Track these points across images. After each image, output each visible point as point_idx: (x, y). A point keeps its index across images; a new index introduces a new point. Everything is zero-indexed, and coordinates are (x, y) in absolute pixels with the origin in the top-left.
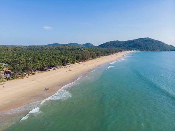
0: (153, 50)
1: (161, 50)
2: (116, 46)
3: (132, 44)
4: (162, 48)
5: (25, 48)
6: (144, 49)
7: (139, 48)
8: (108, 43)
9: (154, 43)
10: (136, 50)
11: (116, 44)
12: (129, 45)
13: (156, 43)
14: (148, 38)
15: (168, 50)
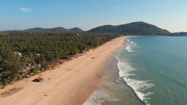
0: (149, 35)
1: (156, 35)
2: (108, 31)
3: (126, 29)
4: (158, 33)
5: (4, 33)
6: (140, 34)
7: (134, 33)
8: (99, 27)
9: (149, 27)
10: (131, 35)
11: (108, 29)
12: (122, 30)
13: (151, 27)
14: (142, 22)
15: (163, 35)
